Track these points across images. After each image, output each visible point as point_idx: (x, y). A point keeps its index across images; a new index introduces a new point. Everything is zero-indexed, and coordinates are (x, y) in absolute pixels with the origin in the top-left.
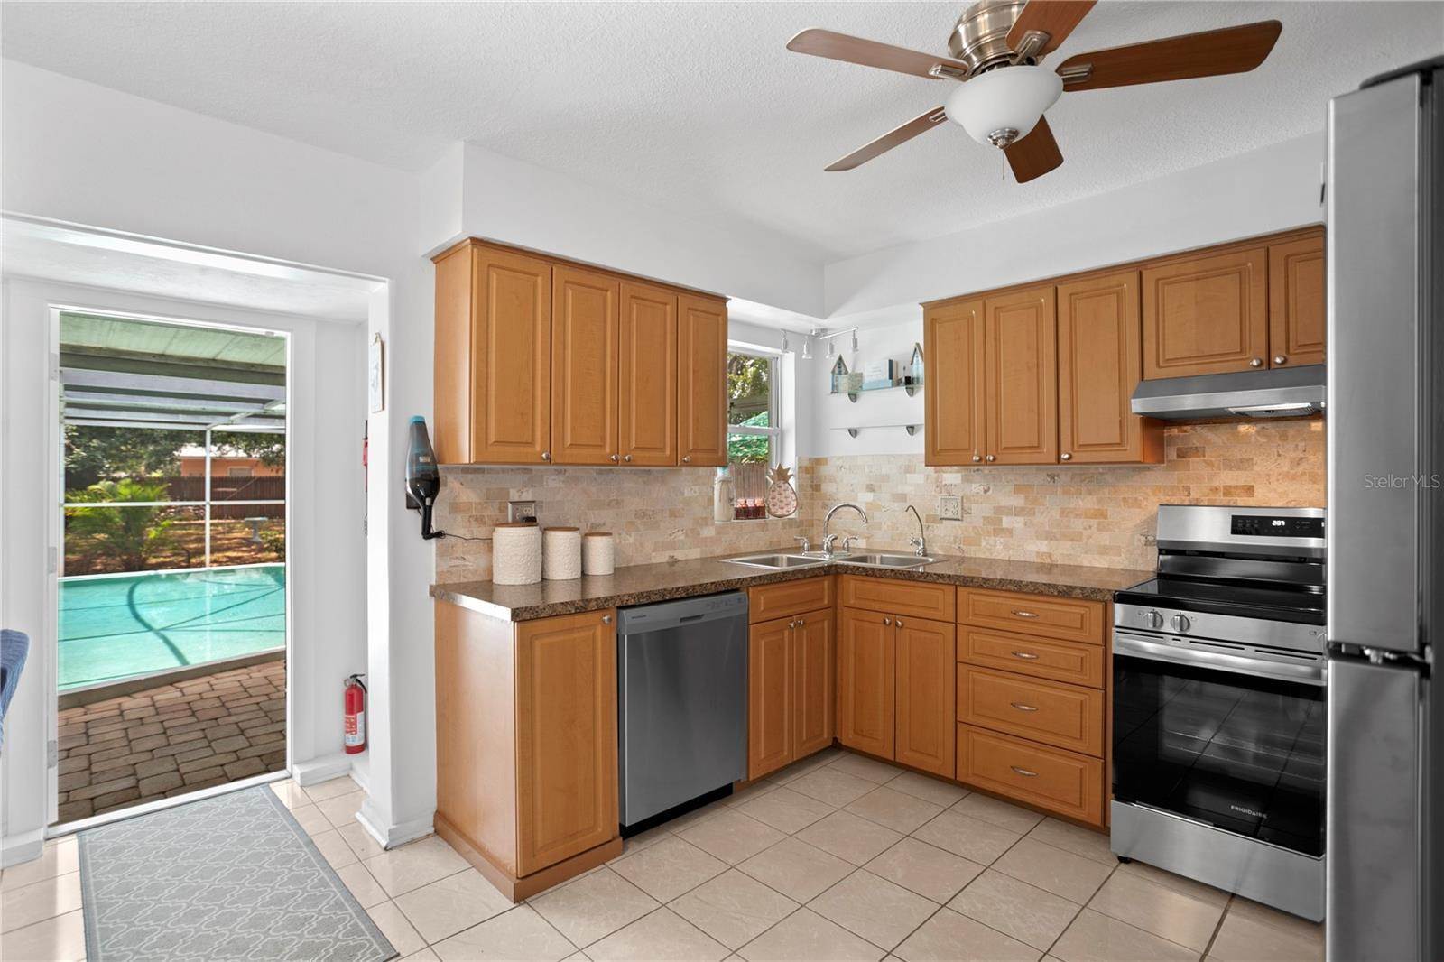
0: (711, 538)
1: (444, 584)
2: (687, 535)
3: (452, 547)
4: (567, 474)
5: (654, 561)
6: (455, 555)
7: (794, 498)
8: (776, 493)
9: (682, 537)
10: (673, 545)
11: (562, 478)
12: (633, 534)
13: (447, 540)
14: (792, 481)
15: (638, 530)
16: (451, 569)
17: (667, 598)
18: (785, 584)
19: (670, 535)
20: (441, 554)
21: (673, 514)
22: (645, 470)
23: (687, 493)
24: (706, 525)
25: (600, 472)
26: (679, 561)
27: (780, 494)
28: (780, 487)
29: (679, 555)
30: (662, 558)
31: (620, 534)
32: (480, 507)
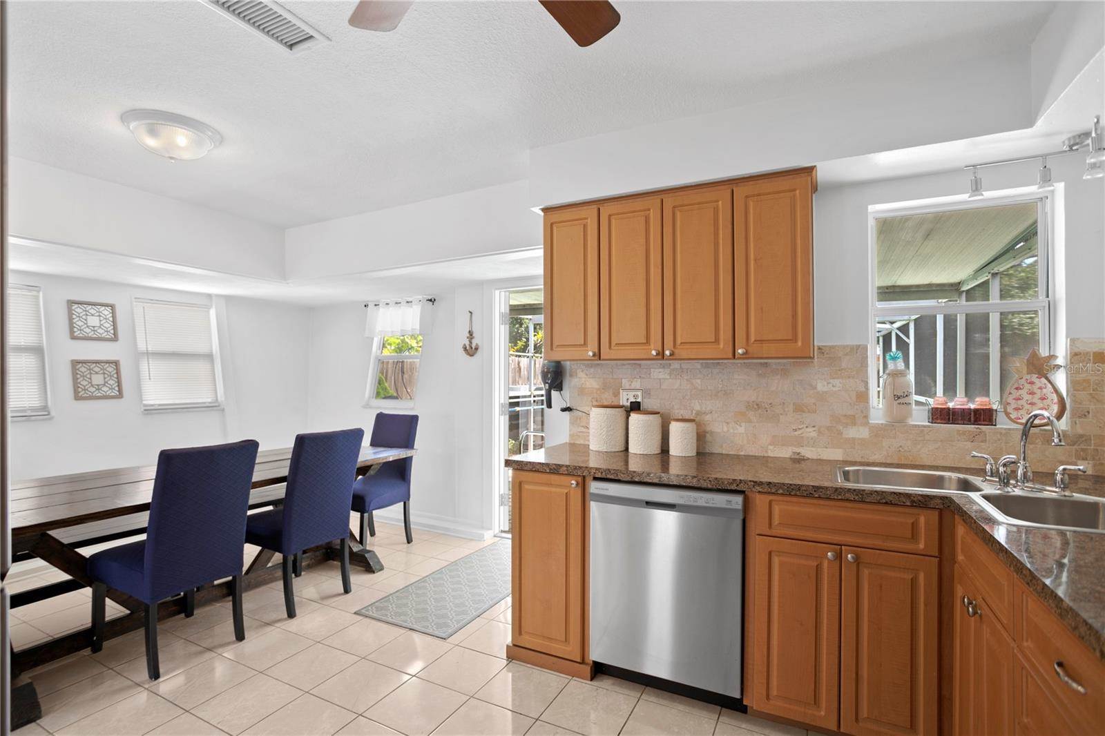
0: (863, 440)
1: (574, 444)
2: (820, 432)
3: (580, 419)
4: (671, 367)
5: (771, 454)
6: (582, 425)
7: (1056, 400)
8: (1023, 393)
9: (814, 434)
10: (800, 441)
11: (668, 371)
12: (743, 424)
13: (575, 413)
14: (1061, 380)
15: (750, 421)
16: (579, 434)
17: (637, 480)
18: (815, 501)
19: (796, 430)
20: (573, 423)
21: (799, 409)
22: (761, 364)
23: (821, 386)
24: (855, 424)
25: (707, 366)
26: (808, 459)
27: (1032, 393)
28: (1032, 383)
29: (808, 452)
30: (786, 453)
31: (728, 423)
32: (599, 392)
